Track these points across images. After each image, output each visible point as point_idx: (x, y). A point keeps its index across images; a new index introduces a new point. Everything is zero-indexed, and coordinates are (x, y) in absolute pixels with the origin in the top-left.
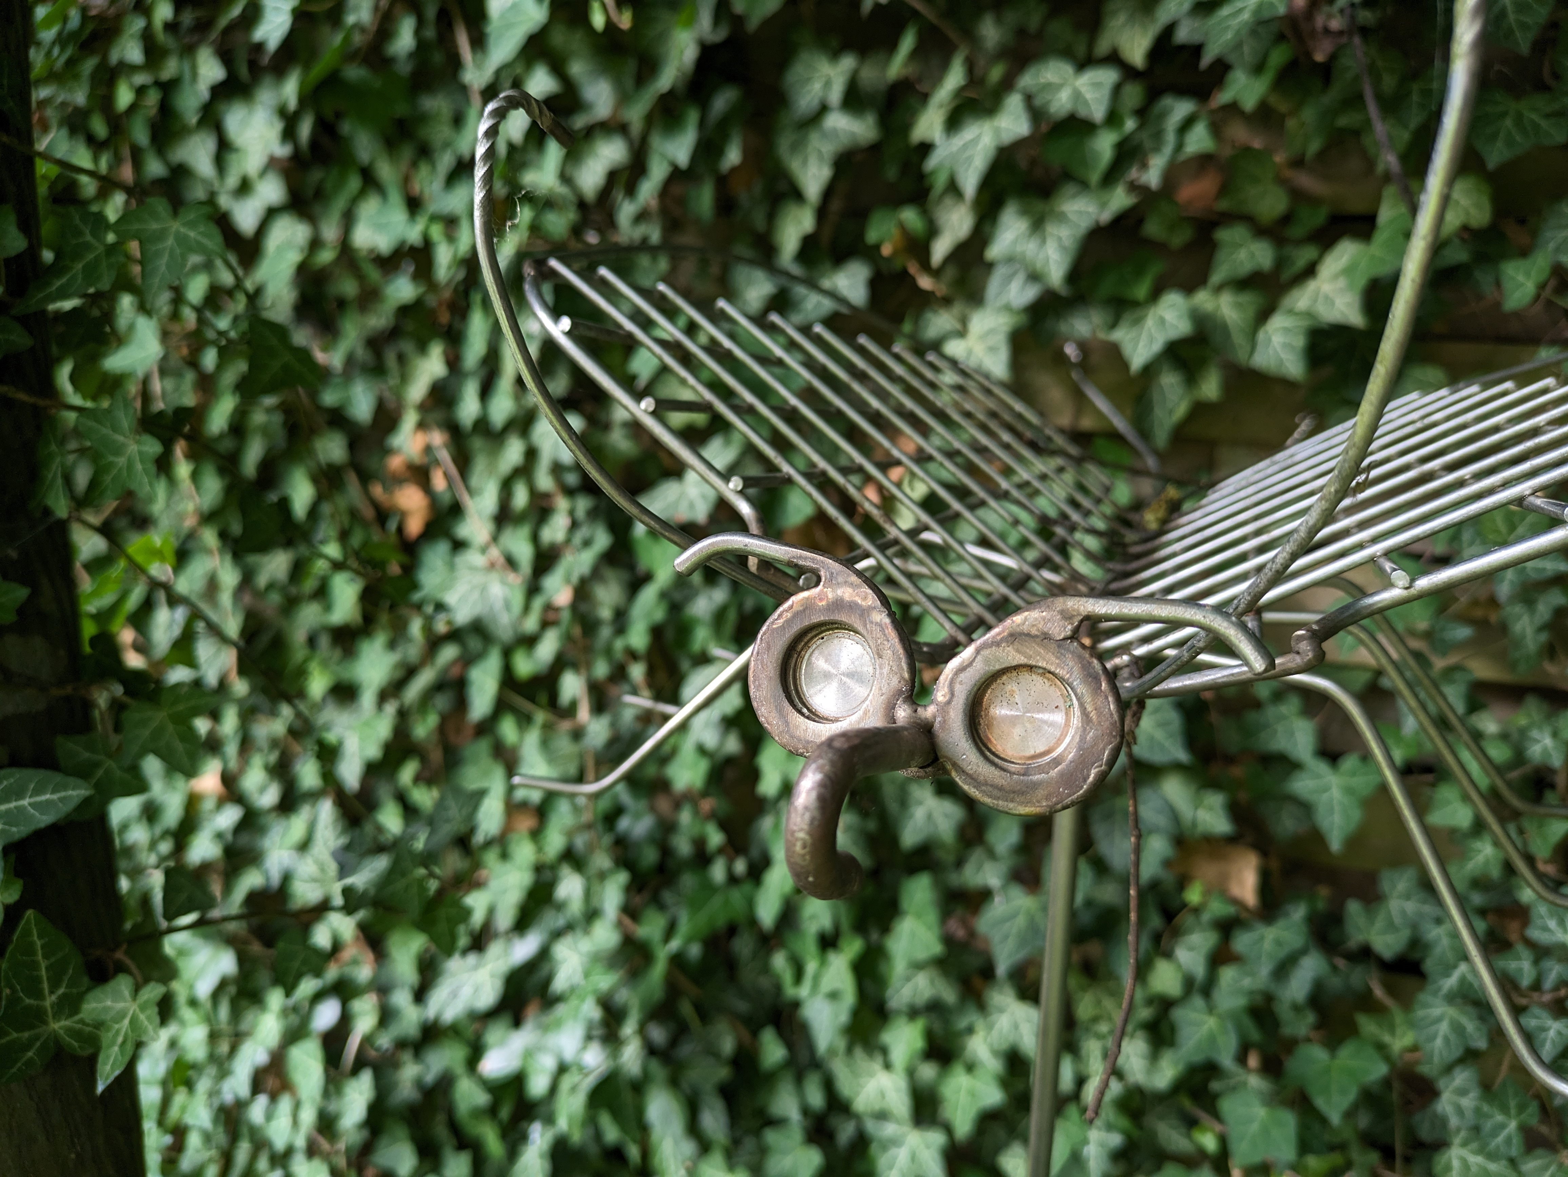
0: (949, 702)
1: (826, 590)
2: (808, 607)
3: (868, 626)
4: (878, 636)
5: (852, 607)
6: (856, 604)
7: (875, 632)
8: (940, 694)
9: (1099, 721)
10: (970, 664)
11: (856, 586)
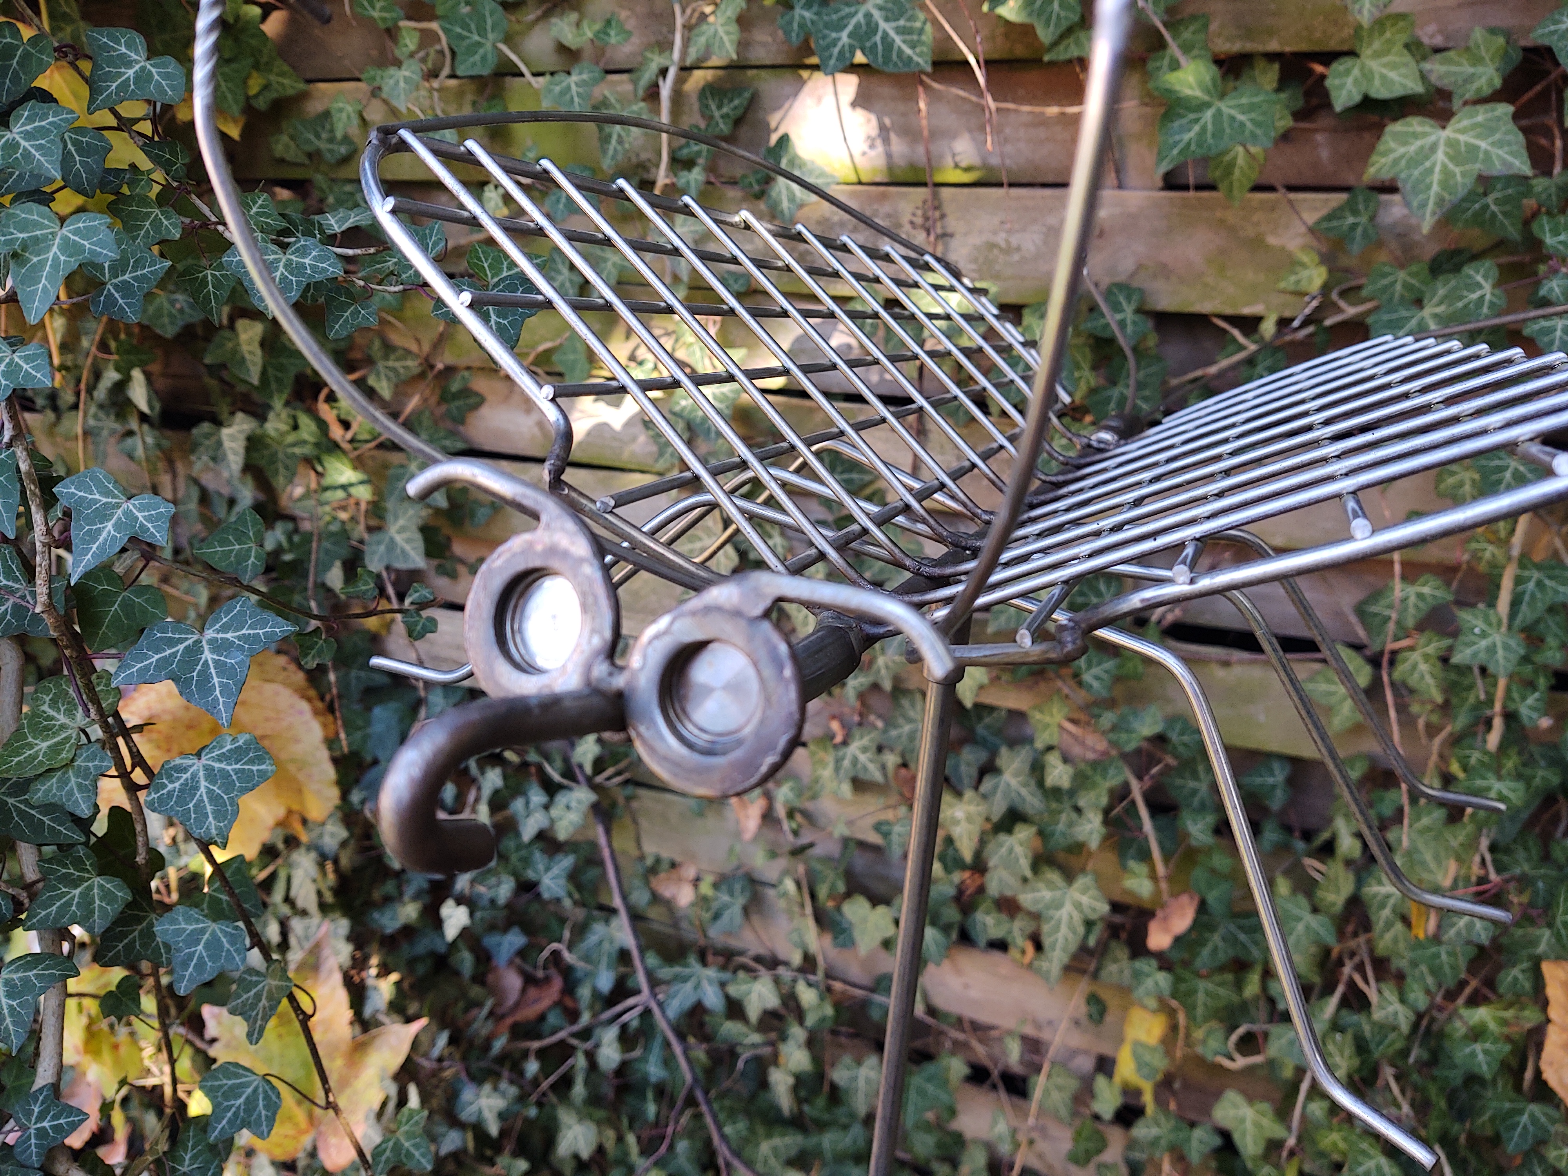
0: (642, 668)
1: (543, 535)
2: (526, 552)
3: (579, 576)
4: (587, 588)
5: (565, 555)
6: (571, 553)
7: (585, 586)
8: (635, 660)
9: (779, 709)
10: (666, 632)
11: (569, 533)
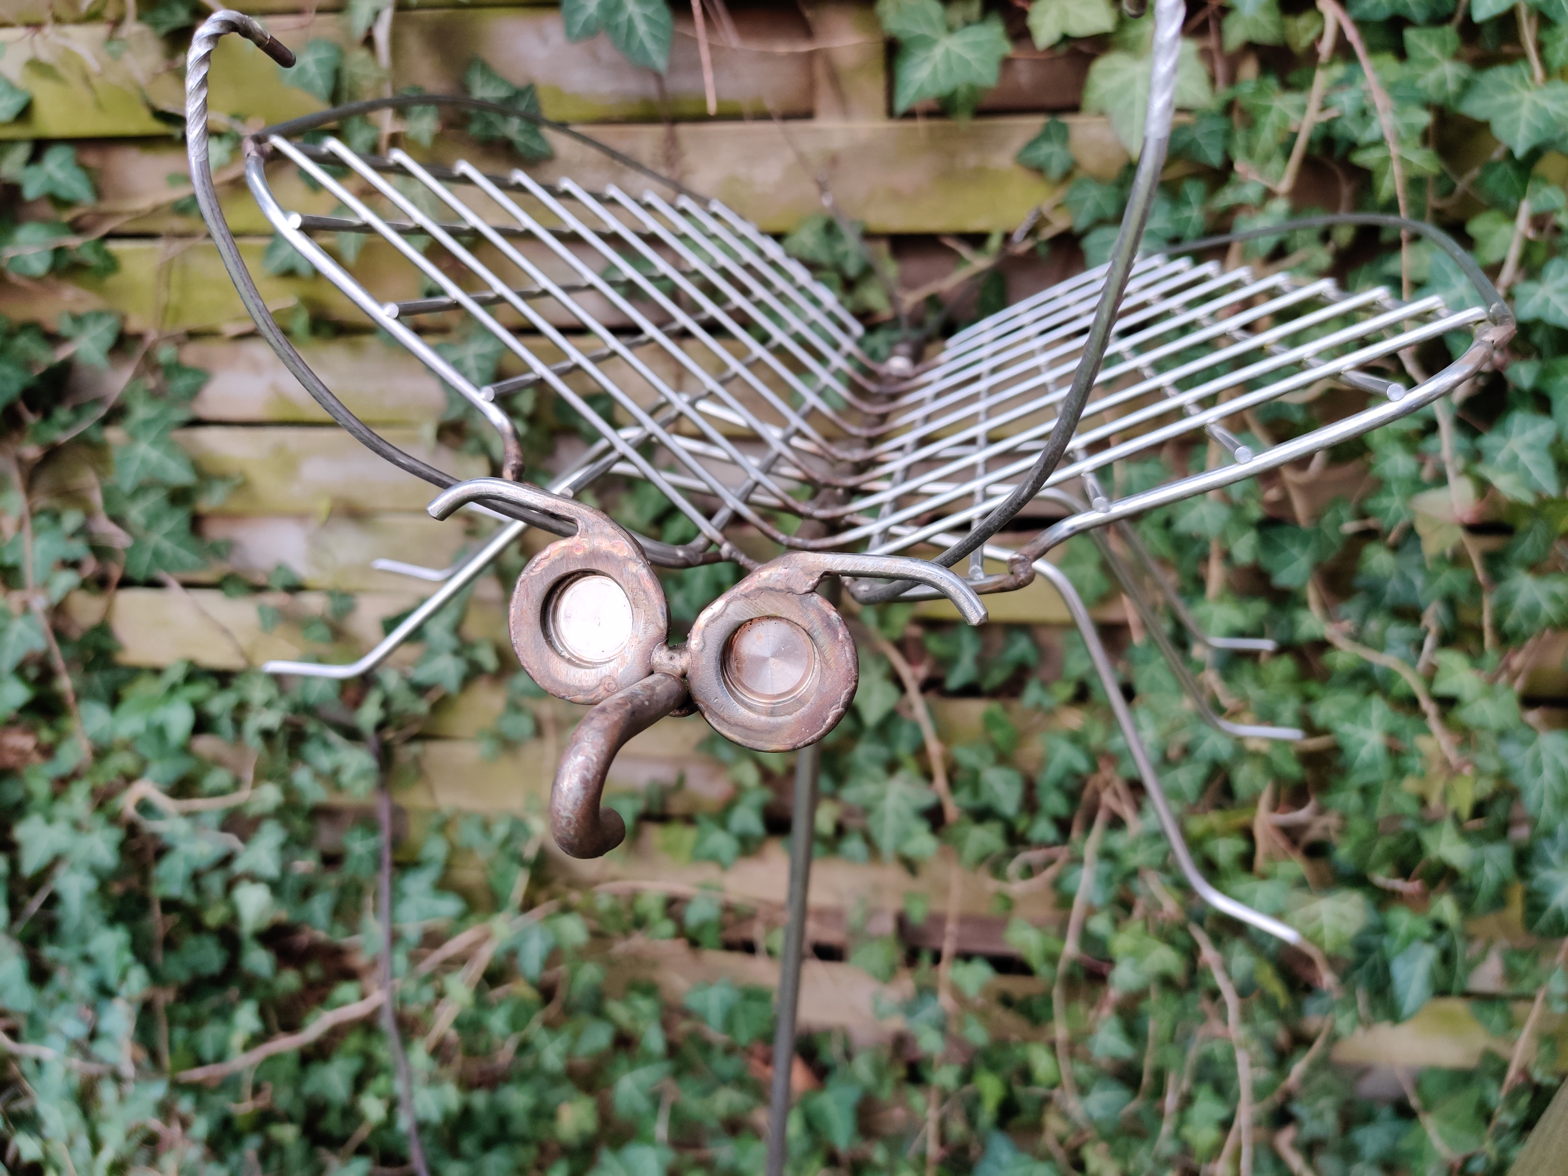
0: (702, 650)
1: (582, 539)
2: (565, 557)
3: (624, 576)
4: (635, 586)
5: (608, 557)
6: (612, 556)
7: (631, 583)
8: (695, 641)
9: (836, 669)
10: (721, 615)
11: (611, 537)
